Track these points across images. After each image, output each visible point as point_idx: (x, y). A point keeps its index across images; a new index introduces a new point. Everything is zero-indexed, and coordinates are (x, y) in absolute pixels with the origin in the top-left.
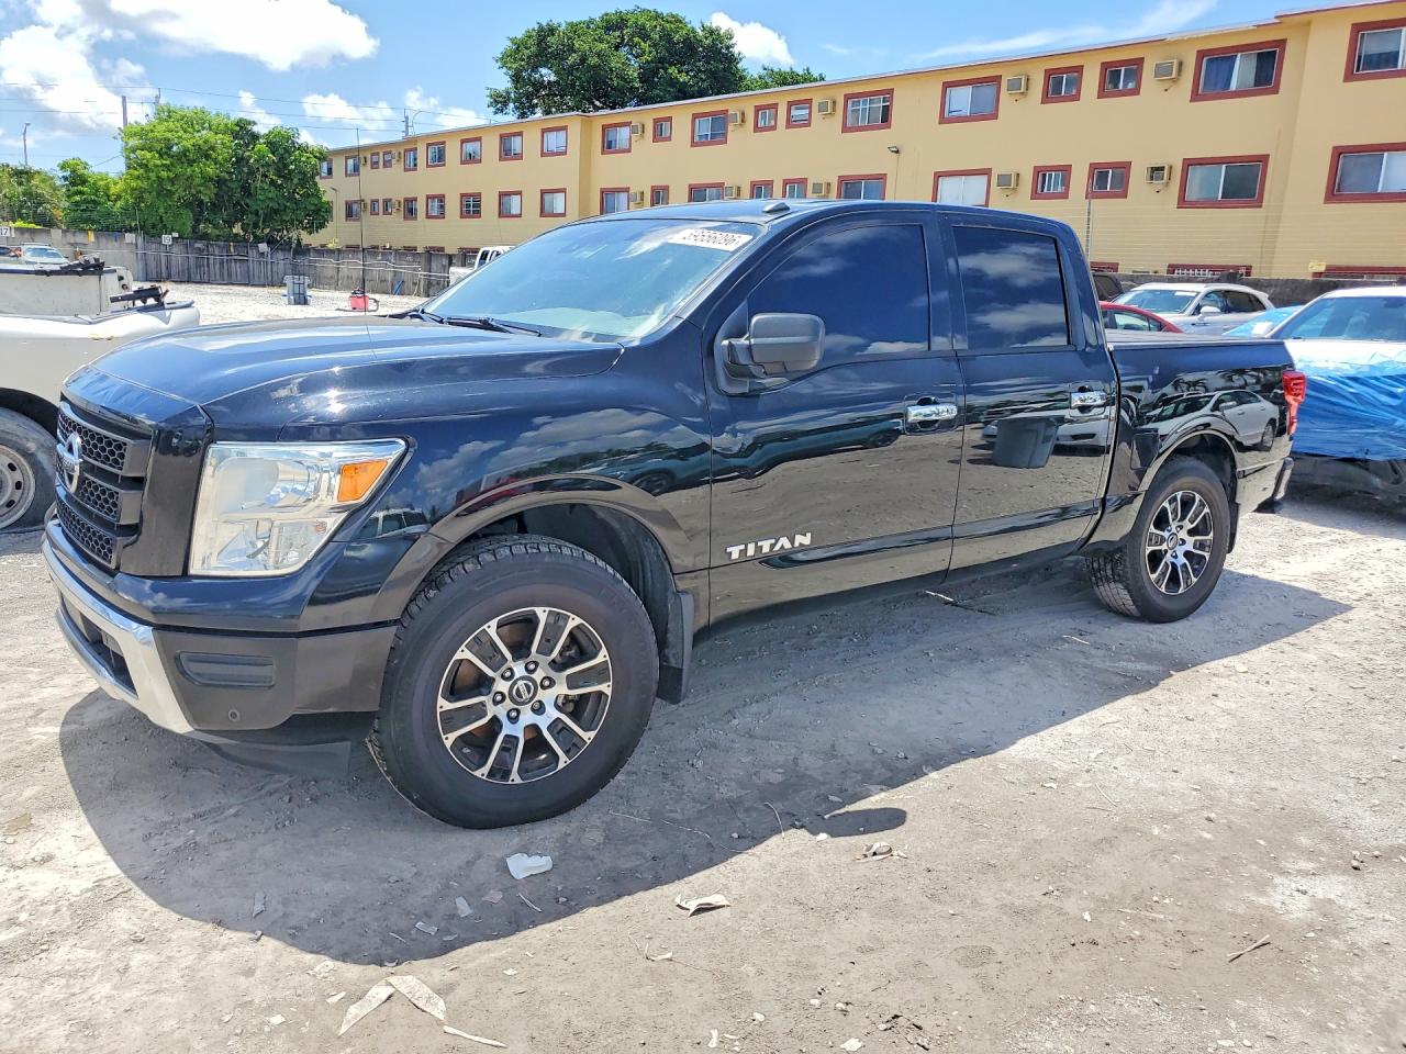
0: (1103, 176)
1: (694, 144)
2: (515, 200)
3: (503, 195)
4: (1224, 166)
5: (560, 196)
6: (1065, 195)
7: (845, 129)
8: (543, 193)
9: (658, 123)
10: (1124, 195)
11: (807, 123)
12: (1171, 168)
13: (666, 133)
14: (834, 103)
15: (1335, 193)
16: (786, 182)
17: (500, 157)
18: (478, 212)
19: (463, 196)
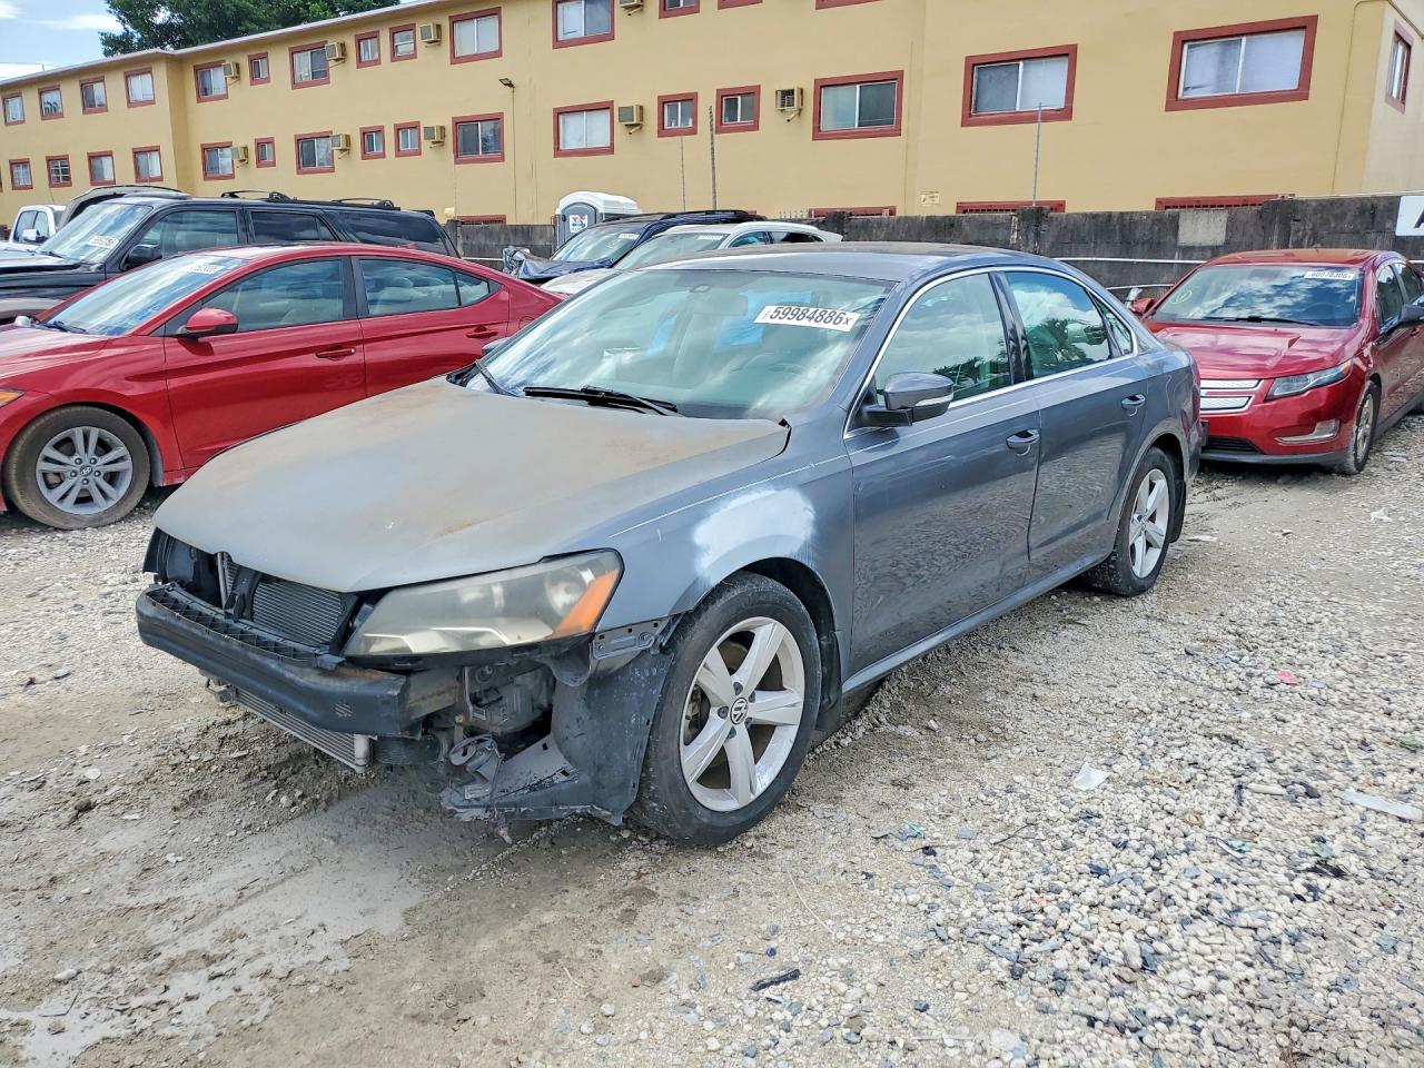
0: (732, 104)
1: (295, 85)
2: (107, 162)
3: (92, 157)
4: (858, 86)
5: (155, 156)
6: (693, 131)
7: (455, 60)
8: (136, 153)
9: (254, 64)
10: (756, 127)
11: (413, 56)
12: (802, 90)
13: (263, 75)
14: (439, 27)
15: (972, 113)
16: (399, 129)
17: (84, 109)
18: (67, 179)
19: (49, 160)
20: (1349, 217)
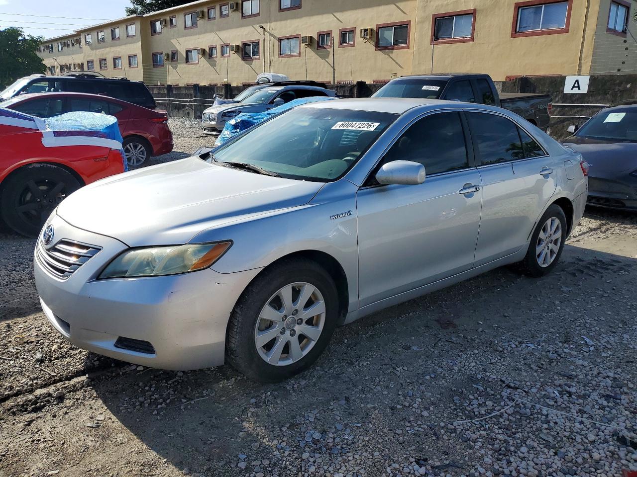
0: (345, 35)
1: (186, 28)
2: (119, 60)
4: (393, 28)
5: (136, 57)
6: (330, 47)
7: (243, 17)
8: (130, 57)
9: (171, 20)
11: (227, 15)
12: (371, 30)
13: (174, 24)
14: (237, 4)
15: (435, 39)
16: (222, 46)
17: (112, 39)
18: (106, 67)
19: (101, 61)
20: (547, 85)
